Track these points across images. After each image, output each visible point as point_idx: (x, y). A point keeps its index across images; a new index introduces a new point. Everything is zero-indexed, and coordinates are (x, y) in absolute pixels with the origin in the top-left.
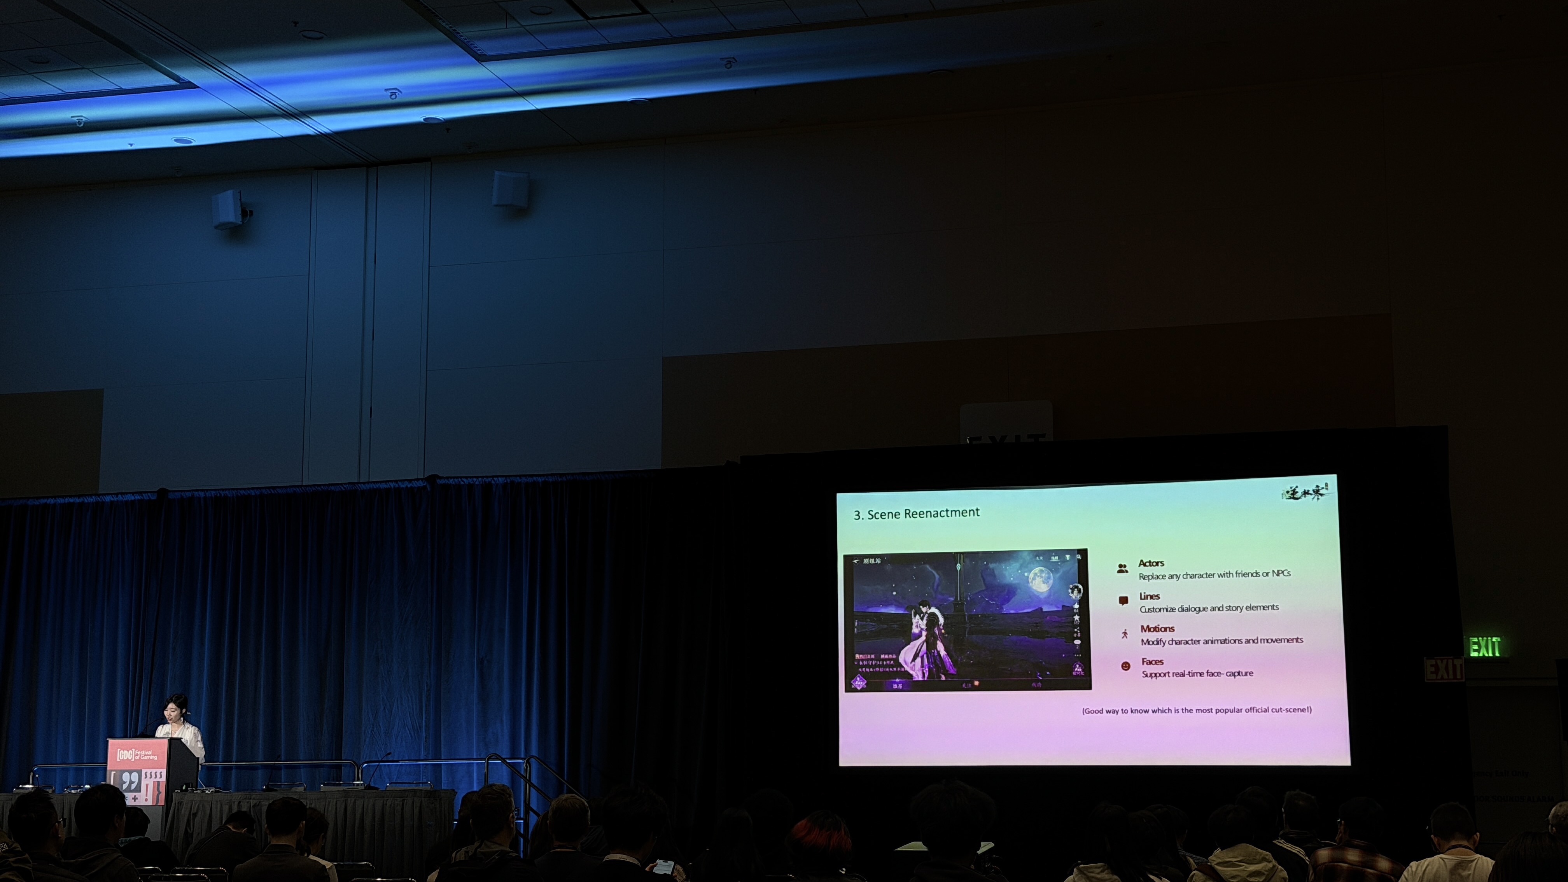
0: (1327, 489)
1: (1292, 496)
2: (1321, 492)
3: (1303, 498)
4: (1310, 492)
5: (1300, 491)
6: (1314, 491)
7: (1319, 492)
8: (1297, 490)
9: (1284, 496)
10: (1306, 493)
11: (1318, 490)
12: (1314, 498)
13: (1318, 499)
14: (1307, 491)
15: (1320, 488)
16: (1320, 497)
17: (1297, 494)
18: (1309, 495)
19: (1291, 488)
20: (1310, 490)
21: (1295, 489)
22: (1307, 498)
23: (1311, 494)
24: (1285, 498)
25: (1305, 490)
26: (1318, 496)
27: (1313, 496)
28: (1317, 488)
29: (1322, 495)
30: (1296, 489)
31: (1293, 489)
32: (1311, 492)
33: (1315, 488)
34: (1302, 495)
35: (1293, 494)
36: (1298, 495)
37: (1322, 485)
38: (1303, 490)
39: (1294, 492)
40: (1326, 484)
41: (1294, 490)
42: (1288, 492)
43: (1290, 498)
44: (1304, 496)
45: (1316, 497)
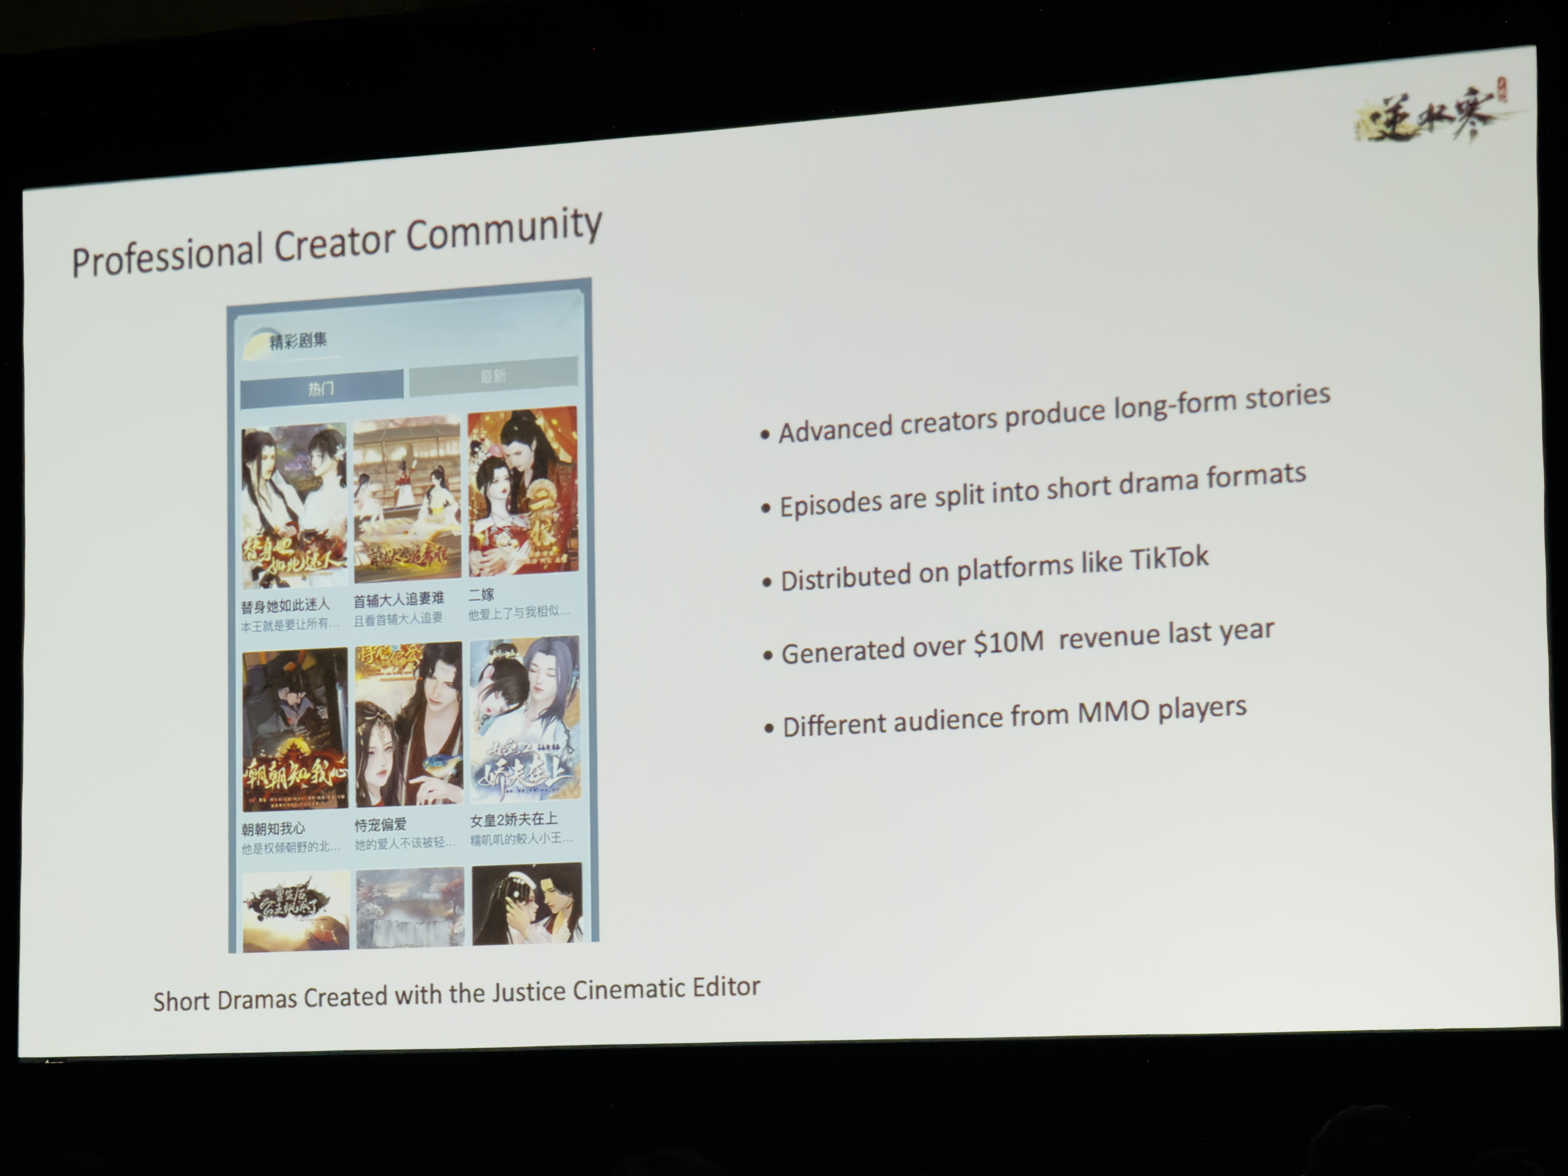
0: (1503, 97)
1: (1388, 131)
2: (1483, 110)
3: (1424, 133)
4: (1446, 113)
5: (1414, 109)
6: (1459, 106)
7: (1478, 112)
8: (1406, 107)
9: (1363, 129)
10: (1434, 116)
11: (1474, 105)
12: (1458, 132)
13: (1474, 133)
14: (1436, 110)
15: (1480, 97)
16: (1479, 125)
17: (1406, 121)
18: (1445, 124)
19: (1386, 101)
20: (1446, 103)
21: (1398, 106)
22: (1436, 131)
23: (1451, 119)
24: (1365, 139)
25: (1431, 108)
26: (1473, 123)
27: (1457, 125)
28: (1471, 98)
29: (1484, 119)
30: (1403, 104)
31: (1392, 104)
32: (1451, 111)
33: (1462, 99)
34: (1422, 124)
35: (1392, 123)
36: (1403, 127)
37: (1486, 86)
38: (1425, 108)
39: (1397, 115)
40: (1502, 83)
41: (1395, 109)
42: (1375, 117)
43: (1383, 136)
44: (1427, 125)
45: (1468, 128)
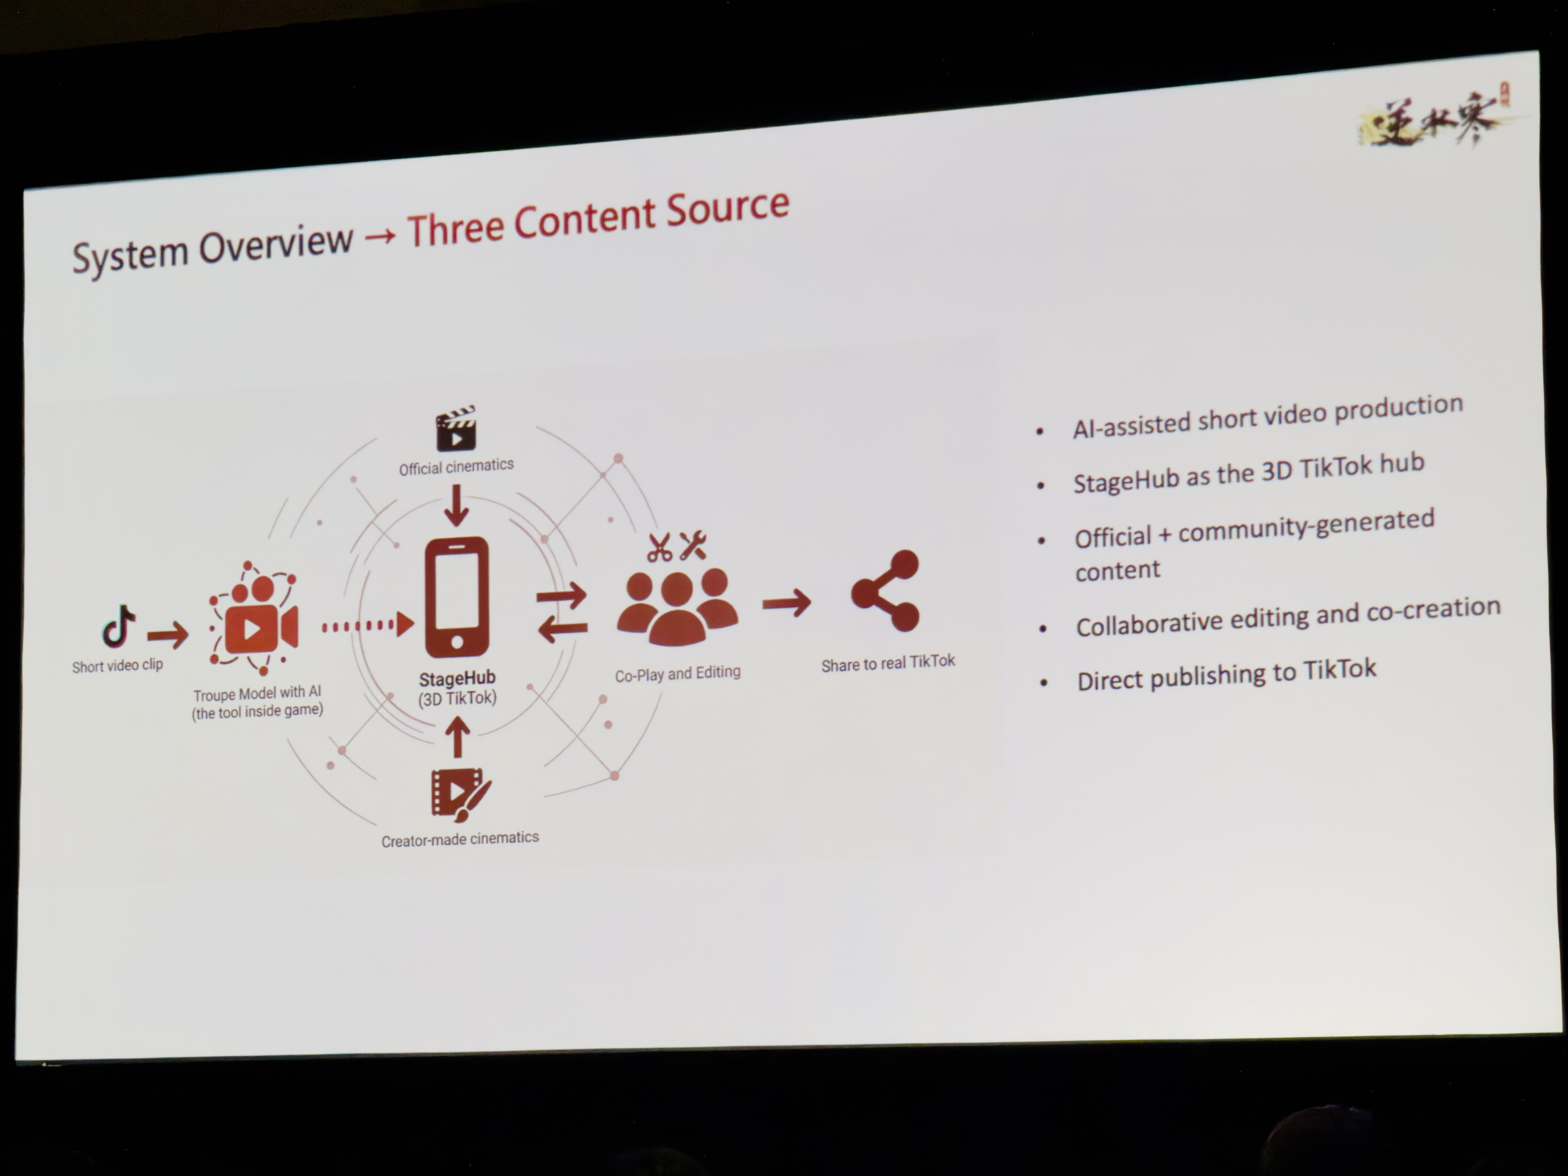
0: (1506, 102)
1: (1391, 135)
2: (1486, 114)
3: (1427, 138)
4: (1449, 118)
5: (1418, 114)
6: (1462, 112)
8: (1409, 112)
9: (1366, 134)
10: (1437, 121)
11: (1477, 110)
13: (1476, 138)
14: (1439, 115)
15: (1483, 102)
16: (1482, 130)
17: (1409, 126)
18: (1448, 128)
20: (1449, 109)
21: (1401, 111)
22: (1438, 135)
23: (1454, 124)
24: (1368, 143)
25: (1434, 114)
26: (1476, 128)
27: (1460, 130)
28: (1474, 103)
29: (1487, 124)
30: (1406, 108)
31: (1395, 109)
32: (1454, 116)
33: (1465, 104)
34: (1424, 130)
35: (1394, 128)
36: (1406, 131)
37: (1490, 91)
38: (1428, 113)
39: (1400, 120)
40: (1505, 88)
41: (1398, 114)
42: (1378, 121)
43: (1387, 141)
44: (1429, 130)
45: (1471, 133)
